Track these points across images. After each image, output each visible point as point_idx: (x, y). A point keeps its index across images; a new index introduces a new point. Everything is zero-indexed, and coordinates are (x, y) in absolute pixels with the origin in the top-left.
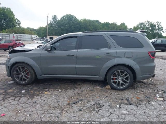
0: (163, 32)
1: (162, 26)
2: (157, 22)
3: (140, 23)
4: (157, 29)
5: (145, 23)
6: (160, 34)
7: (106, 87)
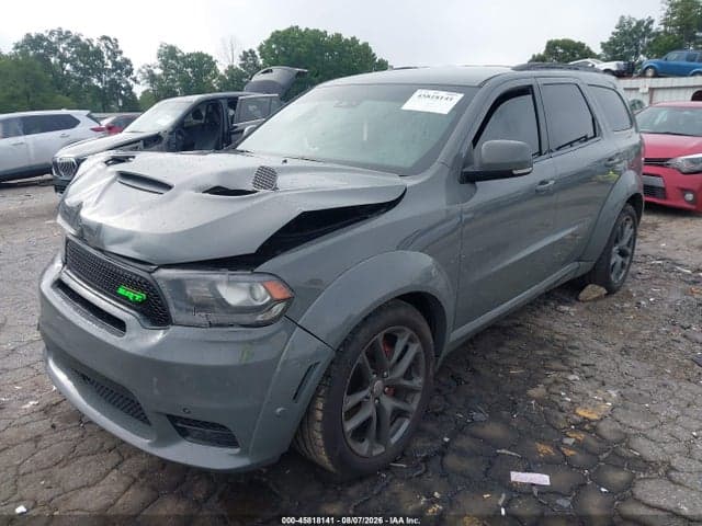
0: (135, 80)
1: (124, 55)
2: (105, 38)
3: (29, 35)
4: (110, 67)
5: (53, 39)
6: (124, 89)
7: (581, 295)
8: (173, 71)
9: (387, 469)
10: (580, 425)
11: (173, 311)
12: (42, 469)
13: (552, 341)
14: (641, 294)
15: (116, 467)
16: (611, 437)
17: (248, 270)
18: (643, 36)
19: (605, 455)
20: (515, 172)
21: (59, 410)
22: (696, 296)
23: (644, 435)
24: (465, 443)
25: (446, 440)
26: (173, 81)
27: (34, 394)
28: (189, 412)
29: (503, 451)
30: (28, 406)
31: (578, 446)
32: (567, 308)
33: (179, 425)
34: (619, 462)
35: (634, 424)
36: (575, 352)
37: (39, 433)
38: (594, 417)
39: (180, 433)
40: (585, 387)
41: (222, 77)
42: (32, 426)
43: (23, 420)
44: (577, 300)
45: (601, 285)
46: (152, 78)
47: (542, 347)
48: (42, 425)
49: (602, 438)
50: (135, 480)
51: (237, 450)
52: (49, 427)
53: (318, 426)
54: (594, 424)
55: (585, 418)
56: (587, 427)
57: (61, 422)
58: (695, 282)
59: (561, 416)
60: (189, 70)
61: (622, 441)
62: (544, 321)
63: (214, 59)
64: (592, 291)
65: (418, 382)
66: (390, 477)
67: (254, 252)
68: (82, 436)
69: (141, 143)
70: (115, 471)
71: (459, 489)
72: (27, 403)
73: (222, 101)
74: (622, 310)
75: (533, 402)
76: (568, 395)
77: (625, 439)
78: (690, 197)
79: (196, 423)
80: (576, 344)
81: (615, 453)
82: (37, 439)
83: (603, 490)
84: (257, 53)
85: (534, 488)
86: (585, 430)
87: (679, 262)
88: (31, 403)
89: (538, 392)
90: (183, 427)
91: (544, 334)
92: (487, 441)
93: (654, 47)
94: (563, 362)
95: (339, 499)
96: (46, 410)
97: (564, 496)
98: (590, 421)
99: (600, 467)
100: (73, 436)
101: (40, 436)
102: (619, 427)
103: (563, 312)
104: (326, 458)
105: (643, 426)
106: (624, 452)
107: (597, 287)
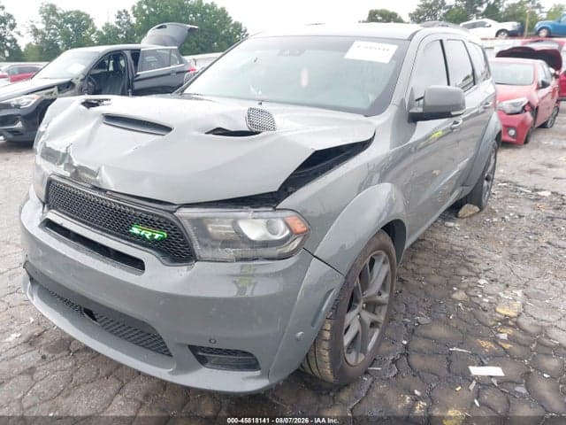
0: (19, 33)
1: (7, 11)
6: (9, 41)
7: (460, 212)
8: (55, 26)
9: (366, 373)
10: (505, 321)
11: (197, 248)
12: (46, 401)
13: (452, 252)
14: (502, 210)
15: (118, 392)
16: (533, 330)
17: (270, 206)
18: (440, 8)
19: (534, 345)
20: (453, 113)
21: (44, 341)
22: (543, 210)
23: (556, 326)
24: (420, 344)
25: (405, 342)
26: (55, 35)
27: (12, 327)
28: (215, 342)
29: (454, 349)
30: (10, 339)
31: (511, 339)
32: (451, 224)
33: (200, 354)
34: (547, 351)
35: (544, 318)
36: (475, 260)
37: (32, 364)
38: (512, 314)
39: (200, 361)
40: (494, 288)
41: (99, 33)
42: (22, 359)
43: (11, 353)
44: (457, 217)
45: (475, 205)
46: (36, 32)
47: (447, 256)
48: (31, 357)
49: (525, 332)
50: (142, 404)
51: (257, 373)
52: (40, 358)
53: (326, 345)
54: (515, 320)
55: (506, 316)
56: (510, 323)
57: (50, 352)
58: (537, 200)
59: (486, 314)
60: (69, 25)
61: (541, 333)
62: (440, 235)
63: (91, 17)
64: (468, 210)
65: (385, 297)
66: (371, 379)
67: (276, 189)
68: (76, 365)
69: (56, 89)
70: (119, 397)
71: (433, 385)
72: (9, 336)
73: (125, 52)
74: (493, 223)
75: (460, 304)
76: (484, 297)
77: (543, 331)
78: (512, 132)
79: (218, 351)
80: (472, 253)
81: (540, 343)
82: (31, 371)
83: (546, 375)
84: (130, 13)
85: (492, 379)
86: (510, 326)
87: (520, 184)
88: (14, 336)
89: (460, 295)
90: (203, 355)
91: (443, 246)
92: (437, 341)
93: (448, 17)
94: (469, 269)
95: (334, 405)
96: (31, 342)
97: (518, 384)
98: (511, 318)
99: (534, 356)
100: (67, 365)
101: (31, 368)
102: (534, 321)
103: (450, 227)
104: (329, 372)
105: (551, 319)
106: (546, 341)
107: (472, 206)
